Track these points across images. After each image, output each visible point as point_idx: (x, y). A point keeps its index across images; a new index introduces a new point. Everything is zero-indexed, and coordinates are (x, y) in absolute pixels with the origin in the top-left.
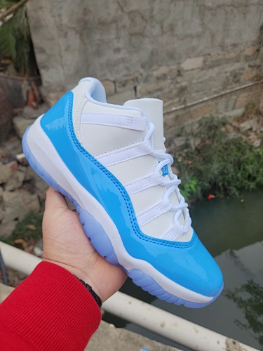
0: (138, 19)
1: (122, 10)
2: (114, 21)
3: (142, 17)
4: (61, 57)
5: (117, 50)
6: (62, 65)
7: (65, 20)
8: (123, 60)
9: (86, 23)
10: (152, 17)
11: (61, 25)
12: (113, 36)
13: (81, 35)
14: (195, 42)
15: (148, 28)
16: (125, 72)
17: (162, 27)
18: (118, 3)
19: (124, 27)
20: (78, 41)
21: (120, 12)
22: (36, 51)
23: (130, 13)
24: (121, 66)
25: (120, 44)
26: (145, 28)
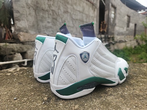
0: (55, 14)
1: (50, 8)
2: (47, 11)
3: (56, 14)
4: (27, 16)
5: (49, 22)
6: (27, 20)
7: (29, 2)
8: (51, 27)
9: (37, 7)
10: (59, 15)
11: (28, 3)
12: (47, 16)
13: (35, 11)
14: (72, 29)
15: (58, 18)
16: (52, 32)
17: (62, 20)
18: (48, 5)
19: (50, 14)
20: (34, 13)
21: (49, 9)
22: (14, 11)
23: (52, 10)
24: (50, 29)
25: (50, 21)
26: (57, 18)
